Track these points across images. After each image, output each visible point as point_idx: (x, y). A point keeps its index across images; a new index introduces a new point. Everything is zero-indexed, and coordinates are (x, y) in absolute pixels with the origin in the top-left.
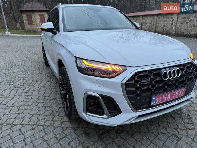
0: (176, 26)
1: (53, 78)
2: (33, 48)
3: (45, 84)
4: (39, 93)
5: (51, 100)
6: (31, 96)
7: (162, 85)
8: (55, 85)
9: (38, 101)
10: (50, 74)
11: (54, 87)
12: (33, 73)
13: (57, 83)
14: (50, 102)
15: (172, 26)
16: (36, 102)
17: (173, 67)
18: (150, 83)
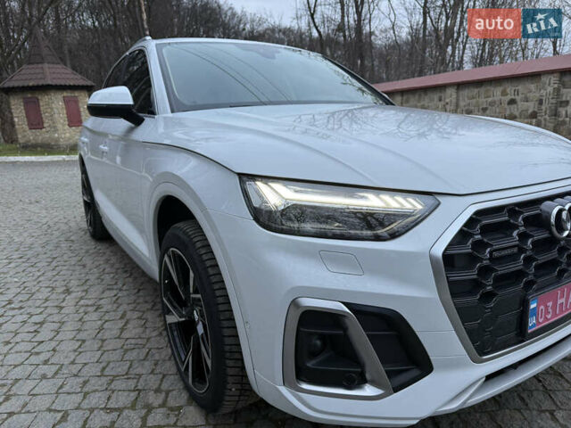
1: (125, 275)
2: (45, 191)
3: (101, 299)
4: (79, 330)
5: (126, 351)
6: (53, 344)
7: (553, 255)
8: (133, 298)
9: (81, 360)
10: (112, 266)
11: (131, 307)
12: (54, 264)
13: (139, 290)
14: (126, 357)
16: (73, 363)
18: (522, 250)
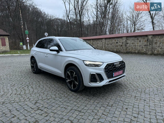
0: (105, 46)
7: (115, 68)
15: (103, 46)
17: (117, 62)
18: (112, 68)
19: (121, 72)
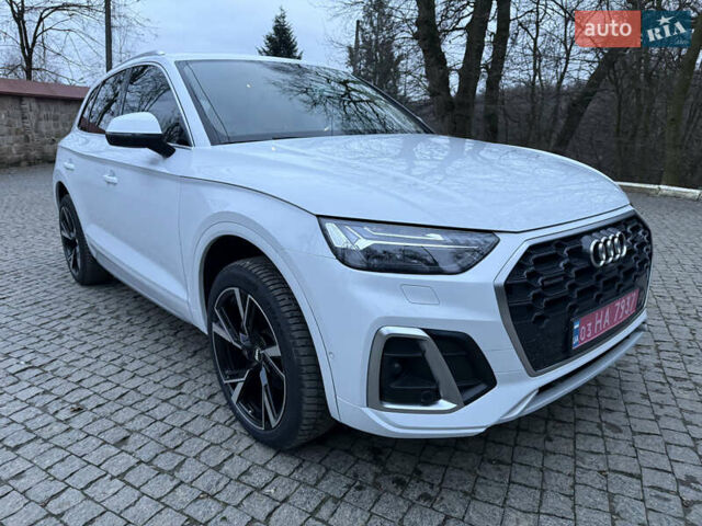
18: (567, 278)
19: (624, 304)
